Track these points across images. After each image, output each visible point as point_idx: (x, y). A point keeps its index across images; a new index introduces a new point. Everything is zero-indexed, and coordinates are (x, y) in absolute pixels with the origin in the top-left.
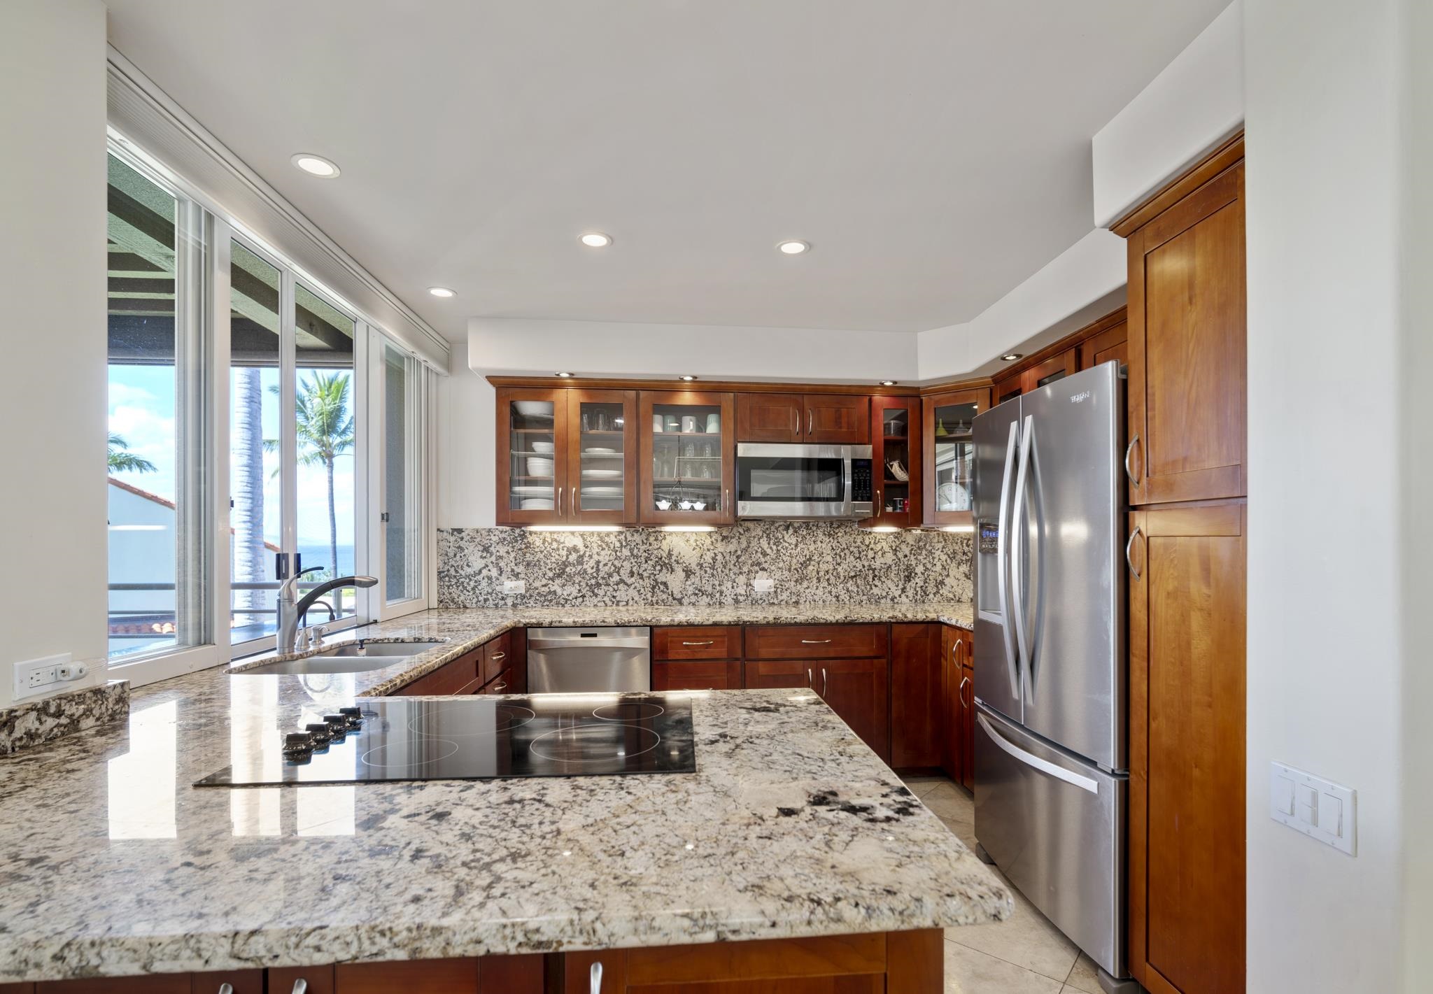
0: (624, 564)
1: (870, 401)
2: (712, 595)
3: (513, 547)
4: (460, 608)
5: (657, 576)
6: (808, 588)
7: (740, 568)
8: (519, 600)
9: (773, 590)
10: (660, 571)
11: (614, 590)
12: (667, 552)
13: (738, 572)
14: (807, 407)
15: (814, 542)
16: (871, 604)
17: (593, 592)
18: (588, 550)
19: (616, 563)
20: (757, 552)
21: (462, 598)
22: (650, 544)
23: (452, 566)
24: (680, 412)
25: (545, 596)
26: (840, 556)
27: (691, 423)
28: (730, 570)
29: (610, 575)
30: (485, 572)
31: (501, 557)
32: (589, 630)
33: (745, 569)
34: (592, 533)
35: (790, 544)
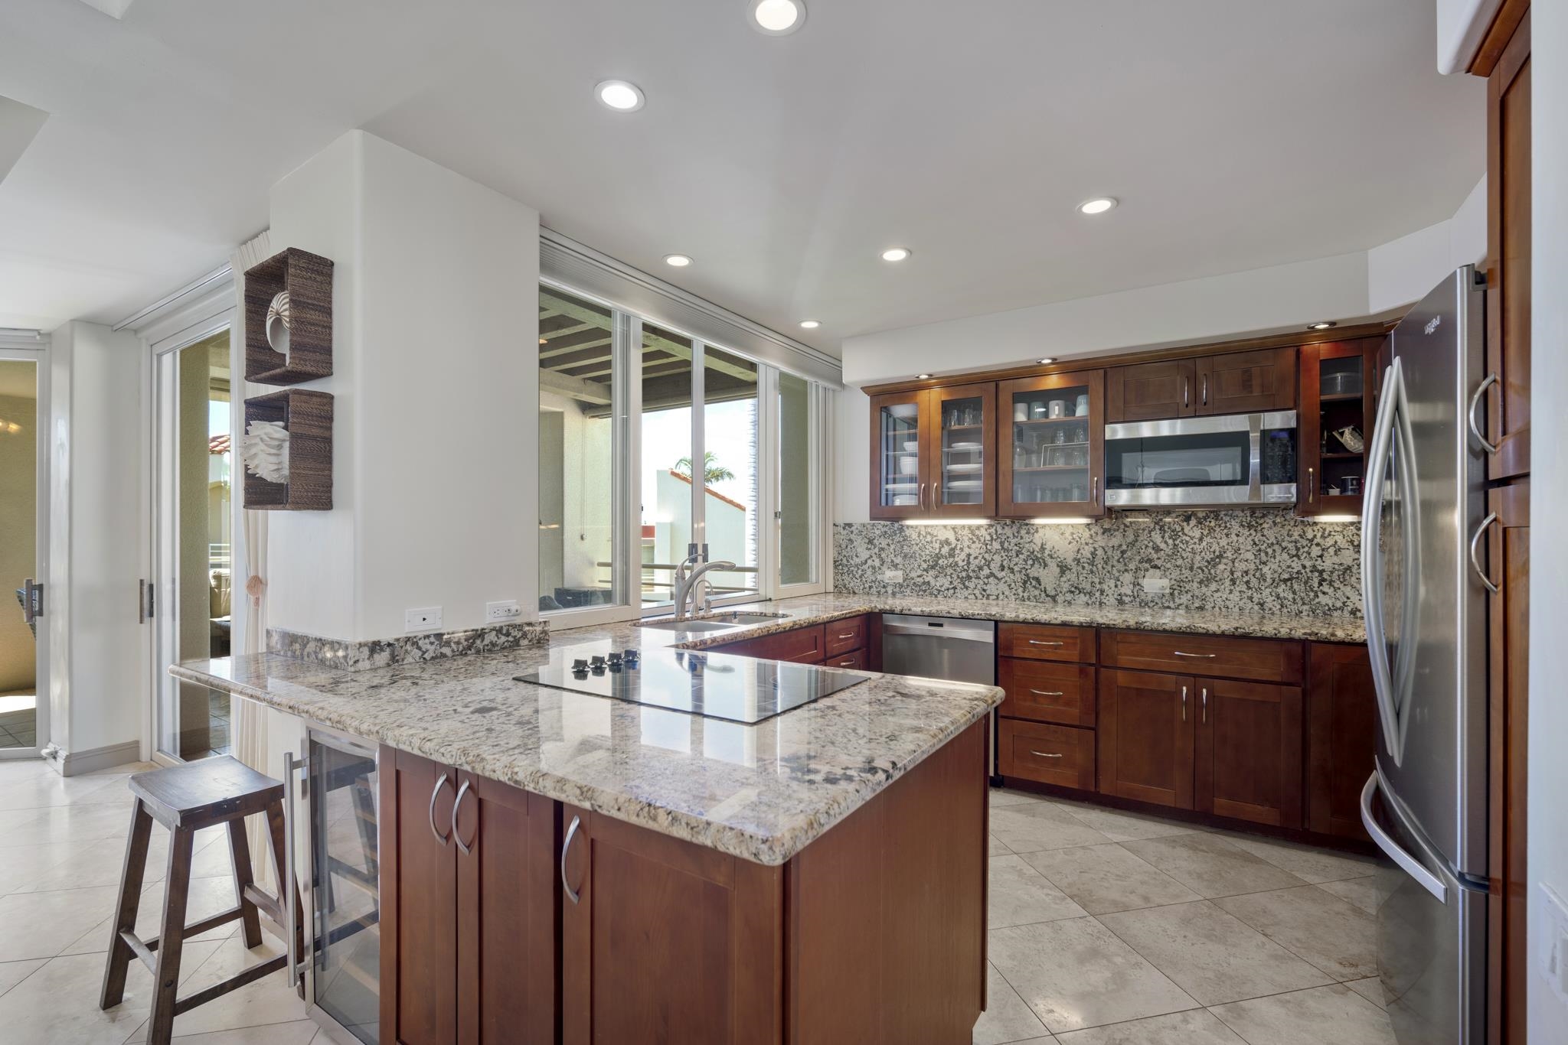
0: (995, 557)
1: (1298, 353)
2: (1091, 594)
3: (893, 540)
4: (850, 593)
5: (1029, 571)
6: (1217, 591)
7: (1125, 565)
8: (898, 589)
9: (1168, 591)
10: (1032, 565)
11: (985, 584)
12: (1040, 545)
13: (1123, 569)
14: (1200, 373)
15: (1227, 535)
16: (1316, 616)
17: (964, 584)
18: (959, 543)
19: (987, 556)
20: (1147, 546)
21: (852, 585)
22: (1022, 538)
23: (845, 556)
24: (1046, 397)
25: (920, 586)
26: (1267, 553)
27: (1057, 408)
28: (1113, 566)
29: (981, 568)
30: (870, 562)
31: (883, 549)
32: (935, 620)
33: (1132, 566)
34: (963, 527)
35: (1192, 538)
